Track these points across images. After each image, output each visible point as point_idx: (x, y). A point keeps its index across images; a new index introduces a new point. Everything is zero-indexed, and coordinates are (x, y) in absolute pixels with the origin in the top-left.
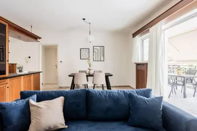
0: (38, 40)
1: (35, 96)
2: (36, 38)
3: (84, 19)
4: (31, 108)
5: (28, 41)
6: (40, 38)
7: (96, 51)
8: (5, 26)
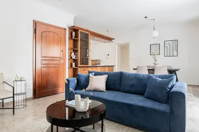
0: (112, 41)
1: (94, 73)
2: (110, 39)
3: (146, 17)
4: (90, 78)
5: (105, 42)
6: (114, 39)
7: (168, 46)
8: (88, 34)
